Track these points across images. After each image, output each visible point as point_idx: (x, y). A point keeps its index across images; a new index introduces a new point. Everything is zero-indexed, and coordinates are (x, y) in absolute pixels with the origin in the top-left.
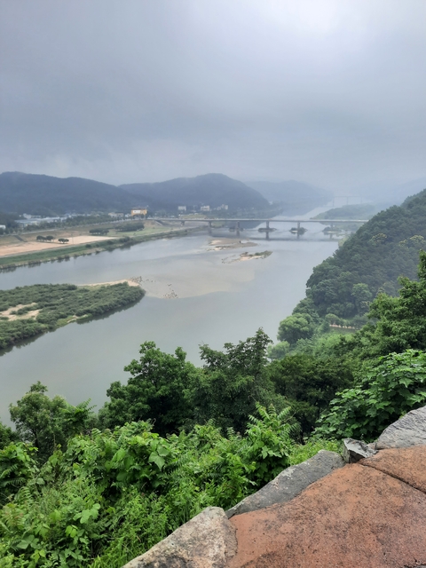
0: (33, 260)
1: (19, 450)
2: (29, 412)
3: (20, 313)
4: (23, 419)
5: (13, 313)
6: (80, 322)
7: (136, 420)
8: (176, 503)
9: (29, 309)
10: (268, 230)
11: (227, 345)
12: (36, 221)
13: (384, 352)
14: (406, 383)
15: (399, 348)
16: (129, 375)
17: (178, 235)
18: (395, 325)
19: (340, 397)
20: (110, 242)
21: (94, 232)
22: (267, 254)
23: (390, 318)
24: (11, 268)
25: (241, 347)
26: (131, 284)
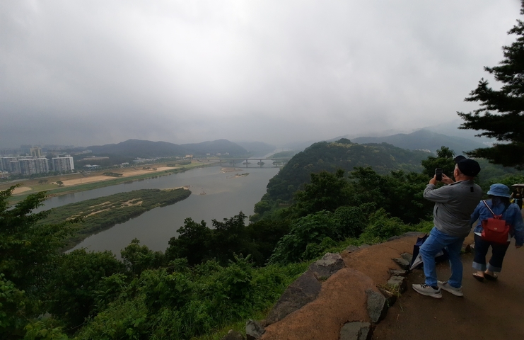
0: (141, 178)
1: (117, 278)
2: (130, 253)
3: (134, 203)
4: (127, 257)
5: (131, 203)
6: (161, 206)
7: (180, 258)
8: (188, 312)
9: (138, 201)
10: (247, 163)
11: (225, 219)
12: (143, 161)
13: (300, 216)
14: (308, 229)
15: (305, 214)
16: (179, 234)
17: (206, 166)
18: (303, 203)
19: (282, 240)
20: (176, 170)
21: (168, 166)
22: (247, 174)
23: (302, 201)
24: (131, 182)
25: (232, 219)
26: (185, 188)
